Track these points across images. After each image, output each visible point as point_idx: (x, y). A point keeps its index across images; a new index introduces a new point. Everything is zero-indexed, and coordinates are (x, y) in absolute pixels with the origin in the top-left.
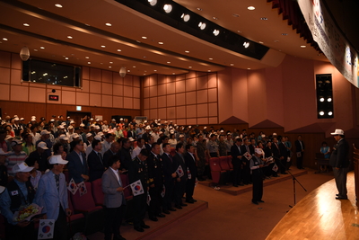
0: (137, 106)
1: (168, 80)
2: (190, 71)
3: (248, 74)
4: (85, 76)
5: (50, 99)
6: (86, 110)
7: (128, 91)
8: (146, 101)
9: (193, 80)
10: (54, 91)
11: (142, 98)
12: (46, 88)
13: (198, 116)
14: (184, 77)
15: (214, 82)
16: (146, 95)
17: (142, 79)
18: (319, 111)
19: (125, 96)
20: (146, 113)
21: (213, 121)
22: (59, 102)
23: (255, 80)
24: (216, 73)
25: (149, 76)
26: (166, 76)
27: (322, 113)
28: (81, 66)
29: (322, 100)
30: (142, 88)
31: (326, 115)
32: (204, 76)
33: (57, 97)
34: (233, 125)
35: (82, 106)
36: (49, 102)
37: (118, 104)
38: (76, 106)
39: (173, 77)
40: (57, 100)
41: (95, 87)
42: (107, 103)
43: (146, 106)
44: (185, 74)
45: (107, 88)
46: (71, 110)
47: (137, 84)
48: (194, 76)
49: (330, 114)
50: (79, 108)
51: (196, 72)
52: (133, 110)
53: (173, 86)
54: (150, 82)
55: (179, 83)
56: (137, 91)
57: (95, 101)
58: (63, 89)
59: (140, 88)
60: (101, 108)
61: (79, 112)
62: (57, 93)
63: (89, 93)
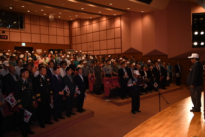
0: (67, 42)
1: (87, 23)
2: (102, 16)
3: (142, 16)
4: (27, 21)
5: (1, 38)
6: (29, 46)
7: (60, 32)
8: (74, 38)
9: (104, 22)
10: (4, 32)
11: (71, 36)
13: (108, 48)
14: (98, 20)
15: (119, 23)
16: (74, 34)
17: (70, 23)
18: (193, 42)
19: (58, 36)
20: (74, 47)
21: (118, 51)
22: (8, 40)
23: (147, 20)
24: (120, 16)
25: (75, 20)
26: (86, 20)
27: (196, 44)
28: (24, 14)
29: (196, 33)
30: (70, 29)
31: (199, 45)
32: (112, 19)
33: (7, 36)
34: (132, 54)
35: (26, 43)
36: (0, 40)
37: (53, 41)
38: (21, 43)
39: (91, 21)
40: (7, 38)
41: (35, 29)
42: (45, 40)
43: (74, 42)
44: (99, 18)
45: (44, 29)
46: (18, 45)
47: (67, 27)
48: (104, 19)
49: (202, 44)
50: (24, 45)
51: (106, 16)
52: (64, 45)
53: (91, 27)
54: (76, 24)
55: (95, 25)
56: (67, 32)
57: (36, 39)
58: (11, 30)
59: (69, 29)
60: (40, 44)
61: (23, 47)
62: (6, 34)
63: (31, 33)
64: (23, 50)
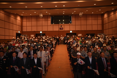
0: (100, 28)
5: (60, 29)
8: (105, 25)
10: (61, 26)
11: (103, 24)
12: (59, 26)
16: (105, 23)
17: (102, 15)
19: (93, 24)
20: (105, 31)
25: (105, 13)
28: (72, 15)
33: (63, 28)
35: (72, 31)
36: (60, 30)
37: (89, 28)
38: (70, 31)
40: (63, 29)
42: (84, 28)
47: (100, 18)
50: (71, 32)
52: (98, 30)
54: (106, 16)
56: (100, 22)
57: (78, 28)
58: (65, 25)
59: (102, 20)
60: (81, 31)
61: (71, 33)
62: (63, 27)
63: (75, 25)
64: (71, 35)
